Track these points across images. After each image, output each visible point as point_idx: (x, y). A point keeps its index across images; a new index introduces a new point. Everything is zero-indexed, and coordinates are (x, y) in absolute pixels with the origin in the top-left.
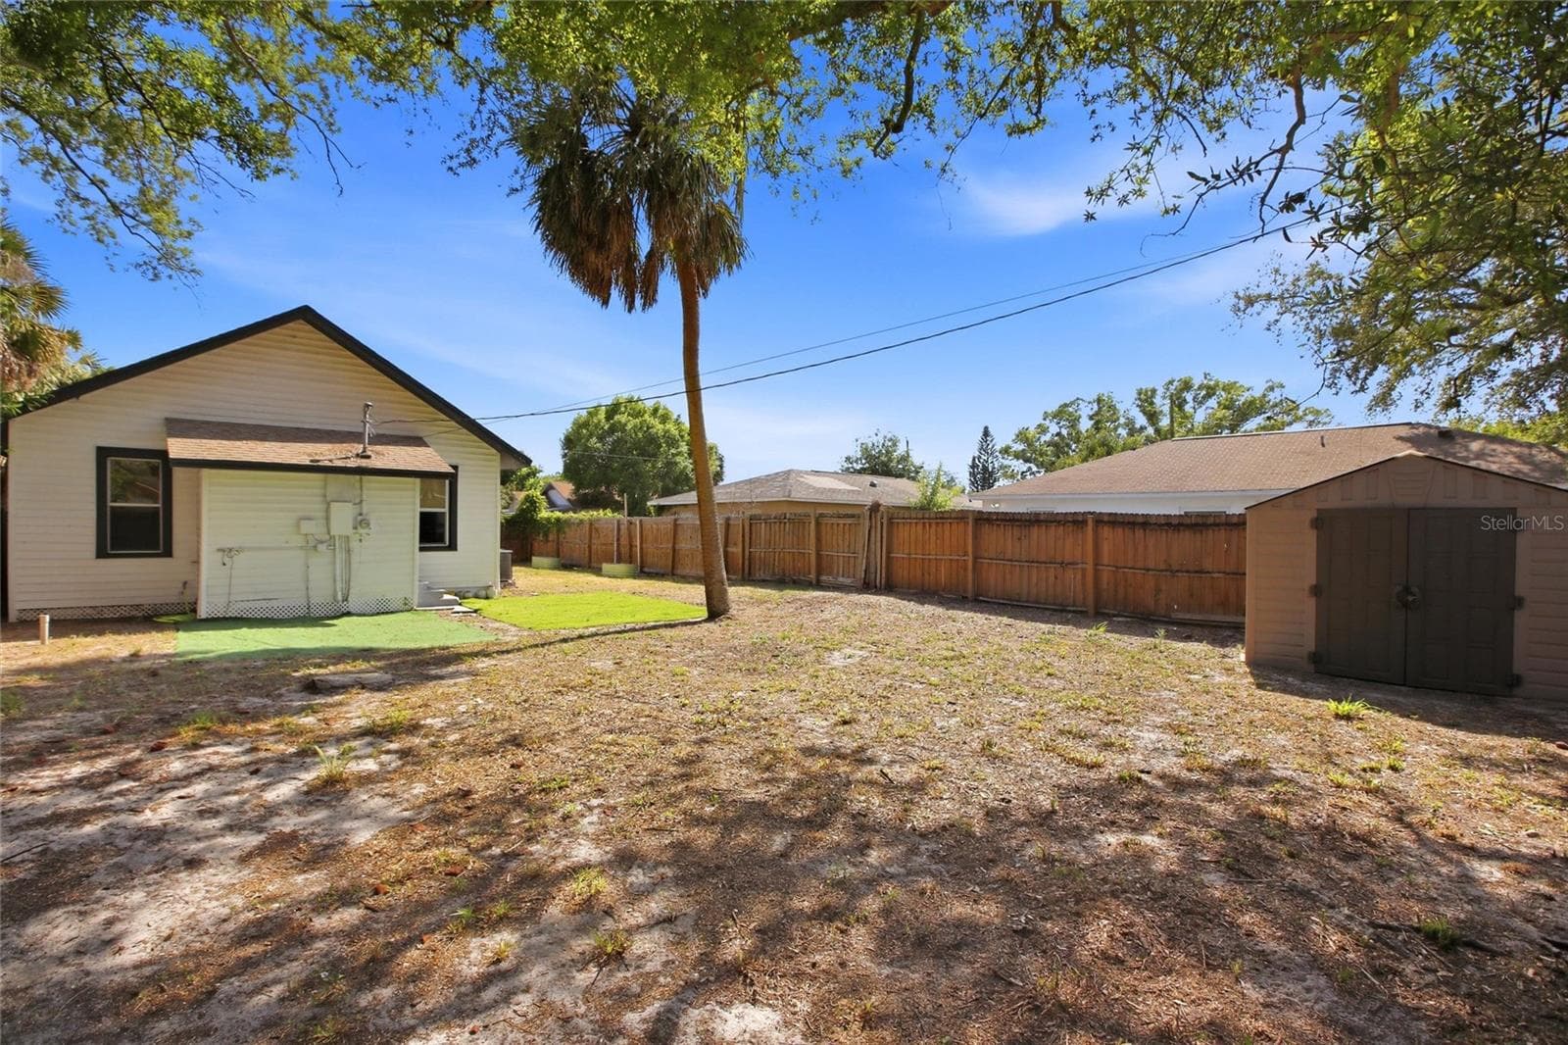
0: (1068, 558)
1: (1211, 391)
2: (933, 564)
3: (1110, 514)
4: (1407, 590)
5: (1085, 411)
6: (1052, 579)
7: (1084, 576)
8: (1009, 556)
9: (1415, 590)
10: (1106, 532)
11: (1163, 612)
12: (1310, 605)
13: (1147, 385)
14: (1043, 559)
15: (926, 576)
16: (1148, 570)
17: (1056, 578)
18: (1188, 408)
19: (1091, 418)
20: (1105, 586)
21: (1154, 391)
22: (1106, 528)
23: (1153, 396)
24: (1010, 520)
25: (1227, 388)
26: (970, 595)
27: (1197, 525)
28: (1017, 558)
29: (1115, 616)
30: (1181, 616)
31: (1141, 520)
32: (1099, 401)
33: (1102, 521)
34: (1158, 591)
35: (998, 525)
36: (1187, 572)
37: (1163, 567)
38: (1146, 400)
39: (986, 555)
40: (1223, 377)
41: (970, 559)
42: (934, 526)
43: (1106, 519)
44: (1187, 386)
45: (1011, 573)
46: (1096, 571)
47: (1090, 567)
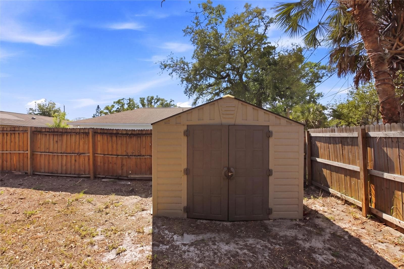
0: (81, 151)
1: (158, 100)
2: (9, 156)
3: (101, 129)
4: (229, 170)
5: (126, 102)
6: (73, 161)
7: (89, 159)
8: (51, 150)
9: (232, 169)
10: (99, 138)
11: (125, 175)
12: (184, 179)
13: (143, 97)
14: (69, 151)
15: (5, 162)
16: (118, 155)
17: (75, 161)
18: (153, 104)
19: (127, 104)
20: (99, 164)
21: (144, 99)
22: (99, 136)
23: (144, 100)
24: (52, 132)
25: (162, 100)
26: (29, 171)
27: (139, 134)
28: (56, 151)
29: (103, 178)
30: (132, 176)
31: (115, 132)
32: (129, 100)
33: (98, 133)
34: (123, 165)
35: (46, 135)
36: (135, 156)
37: (125, 154)
38: (142, 100)
39: (39, 150)
40: (161, 97)
41: (29, 152)
42: (9, 134)
43: (99, 131)
44: (152, 98)
45: (53, 159)
46: (94, 157)
47: (91, 155)
